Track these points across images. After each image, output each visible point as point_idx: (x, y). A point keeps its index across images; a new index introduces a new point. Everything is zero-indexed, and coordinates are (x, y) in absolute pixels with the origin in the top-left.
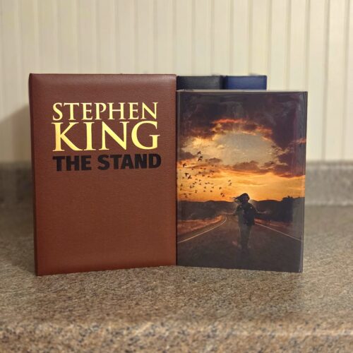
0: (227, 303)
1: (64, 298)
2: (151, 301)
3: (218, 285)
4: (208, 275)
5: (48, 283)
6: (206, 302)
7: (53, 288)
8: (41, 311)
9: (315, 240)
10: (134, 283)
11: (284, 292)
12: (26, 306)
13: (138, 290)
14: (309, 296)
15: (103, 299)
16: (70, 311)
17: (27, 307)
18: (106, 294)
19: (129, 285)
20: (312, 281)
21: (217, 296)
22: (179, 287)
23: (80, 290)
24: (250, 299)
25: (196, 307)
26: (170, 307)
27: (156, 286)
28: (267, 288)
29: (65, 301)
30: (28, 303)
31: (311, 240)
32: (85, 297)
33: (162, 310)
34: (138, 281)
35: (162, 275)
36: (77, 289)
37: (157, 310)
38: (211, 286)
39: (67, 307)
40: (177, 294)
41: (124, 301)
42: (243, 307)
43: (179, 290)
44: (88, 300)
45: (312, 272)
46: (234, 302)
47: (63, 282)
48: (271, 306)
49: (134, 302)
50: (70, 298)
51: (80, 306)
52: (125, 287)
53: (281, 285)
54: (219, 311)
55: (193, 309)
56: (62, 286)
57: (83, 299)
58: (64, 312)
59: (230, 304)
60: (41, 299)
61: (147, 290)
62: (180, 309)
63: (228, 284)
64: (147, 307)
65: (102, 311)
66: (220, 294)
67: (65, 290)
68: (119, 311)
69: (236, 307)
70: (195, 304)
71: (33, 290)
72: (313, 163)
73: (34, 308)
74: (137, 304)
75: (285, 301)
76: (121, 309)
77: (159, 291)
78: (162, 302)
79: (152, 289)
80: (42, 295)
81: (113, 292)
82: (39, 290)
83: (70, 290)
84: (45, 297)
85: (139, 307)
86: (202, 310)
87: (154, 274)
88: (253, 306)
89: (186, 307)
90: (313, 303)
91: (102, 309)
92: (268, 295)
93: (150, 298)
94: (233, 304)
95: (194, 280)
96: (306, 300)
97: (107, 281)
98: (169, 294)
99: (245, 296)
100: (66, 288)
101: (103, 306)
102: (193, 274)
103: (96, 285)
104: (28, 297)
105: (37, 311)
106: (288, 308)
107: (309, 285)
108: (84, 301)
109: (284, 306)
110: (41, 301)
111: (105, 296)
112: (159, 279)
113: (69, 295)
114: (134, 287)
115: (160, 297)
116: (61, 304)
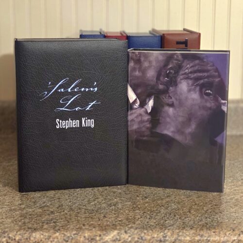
0: (172, 215)
1: (48, 212)
2: (115, 214)
3: (164, 201)
4: (156, 194)
5: (33, 200)
6: (157, 215)
7: (38, 205)
8: (33, 222)
9: (236, 164)
10: (100, 200)
11: (215, 207)
12: (20, 218)
13: (104, 205)
14: (234, 209)
15: (78, 213)
16: (54, 222)
17: (21, 220)
18: (80, 209)
19: (96, 202)
20: (236, 198)
21: (164, 210)
22: (134, 203)
23: (59, 206)
24: (190, 212)
25: (149, 218)
26: (130, 219)
27: (117, 203)
28: (202, 203)
29: (49, 215)
30: (21, 217)
31: (233, 164)
32: (64, 211)
33: (125, 221)
34: (102, 199)
35: (120, 193)
36: (57, 205)
37: (120, 221)
38: (159, 202)
39: (52, 220)
40: (134, 209)
41: (94, 214)
42: (185, 218)
43: (135, 206)
44: (66, 214)
45: (235, 190)
46: (178, 215)
47: (45, 200)
48: (206, 218)
49: (102, 215)
50: (52, 212)
51: (61, 219)
52: (93, 203)
53: (212, 201)
54: (167, 222)
55: (147, 220)
56: (44, 203)
57: (63, 213)
58: (50, 223)
59: (175, 216)
60: (30, 213)
61: (110, 205)
62: (138, 220)
63: (171, 200)
64: (112, 219)
65: (78, 223)
66: (167, 208)
67: (48, 206)
68: (92, 222)
69: (180, 218)
70: (148, 217)
71: (23, 206)
72: (233, 102)
73: (27, 220)
74: (105, 217)
75: (216, 213)
76: (93, 221)
77: (120, 206)
78: (123, 215)
79: (114, 205)
80: (31, 210)
81: (84, 207)
82: (28, 207)
83: (51, 206)
84: (34, 211)
85: (106, 219)
86: (155, 221)
87: (114, 193)
88: (193, 217)
89: (142, 219)
90: (237, 215)
91: (78, 221)
92: (203, 209)
93: (113, 212)
94: (177, 216)
95: (146, 197)
96: (232, 213)
97: (79, 199)
98: (128, 208)
99: (186, 210)
100: (48, 204)
101: (79, 218)
102: (144, 193)
103: (70, 202)
104: (20, 211)
105: (29, 222)
106: (219, 219)
107: (234, 201)
108: (64, 215)
109: (216, 217)
110: (30, 215)
111: (79, 211)
112: (119, 197)
113: (52, 210)
114: (100, 203)
115: (122, 211)
116: (46, 217)
